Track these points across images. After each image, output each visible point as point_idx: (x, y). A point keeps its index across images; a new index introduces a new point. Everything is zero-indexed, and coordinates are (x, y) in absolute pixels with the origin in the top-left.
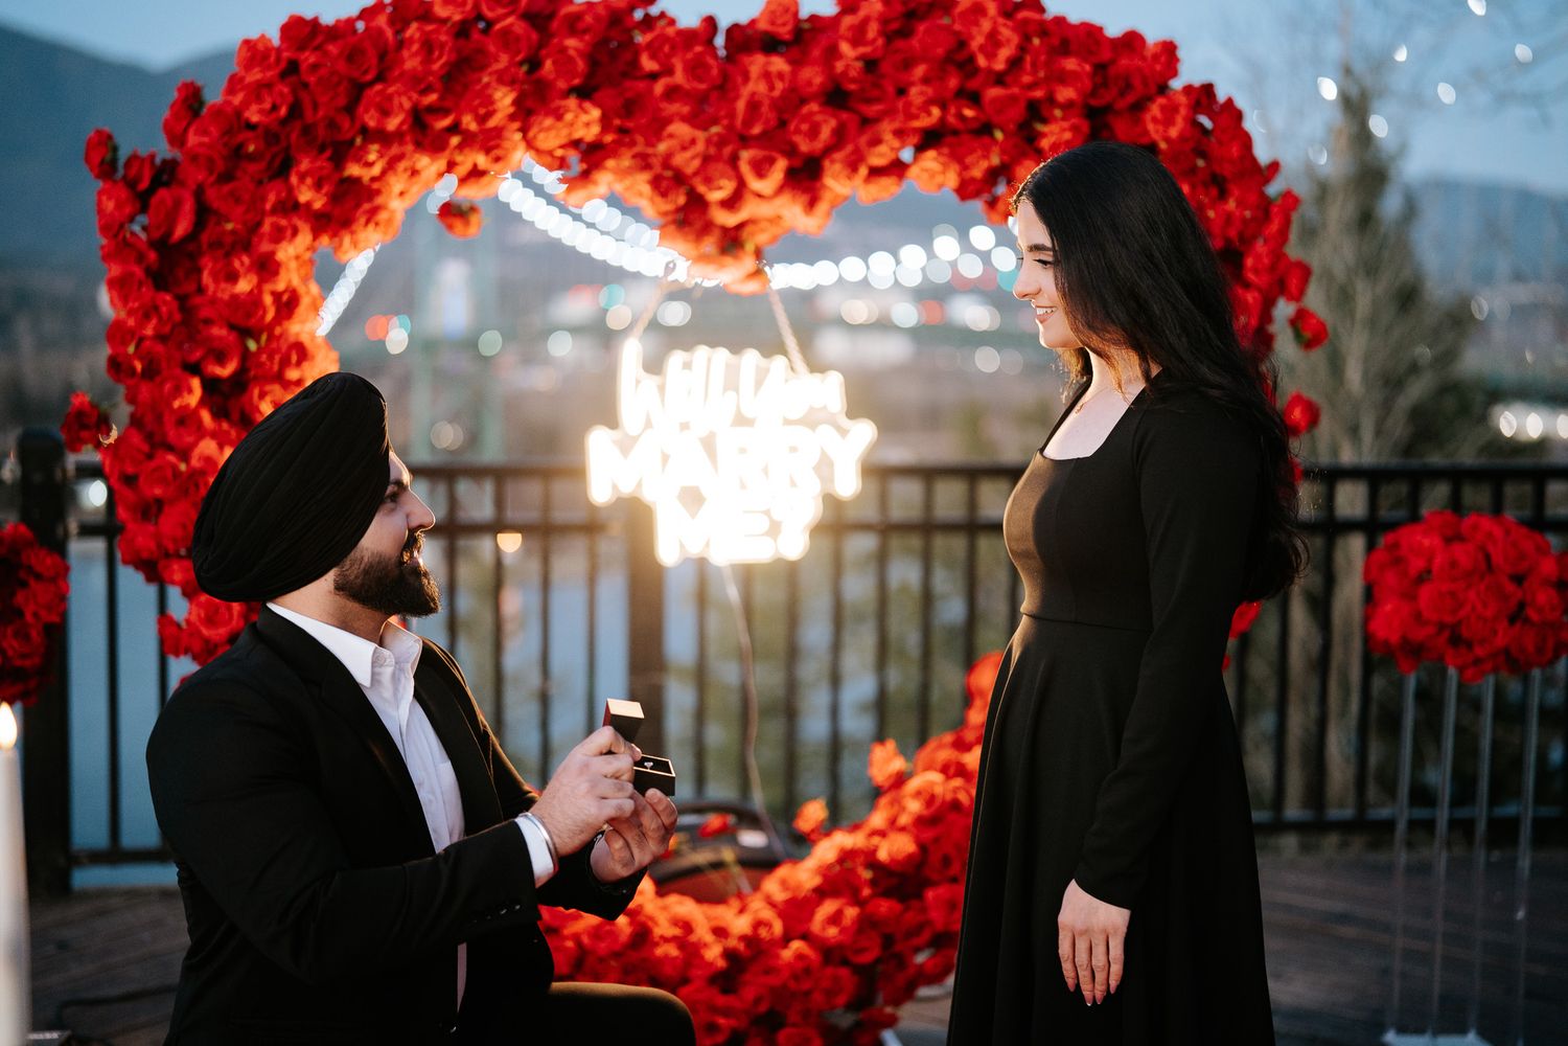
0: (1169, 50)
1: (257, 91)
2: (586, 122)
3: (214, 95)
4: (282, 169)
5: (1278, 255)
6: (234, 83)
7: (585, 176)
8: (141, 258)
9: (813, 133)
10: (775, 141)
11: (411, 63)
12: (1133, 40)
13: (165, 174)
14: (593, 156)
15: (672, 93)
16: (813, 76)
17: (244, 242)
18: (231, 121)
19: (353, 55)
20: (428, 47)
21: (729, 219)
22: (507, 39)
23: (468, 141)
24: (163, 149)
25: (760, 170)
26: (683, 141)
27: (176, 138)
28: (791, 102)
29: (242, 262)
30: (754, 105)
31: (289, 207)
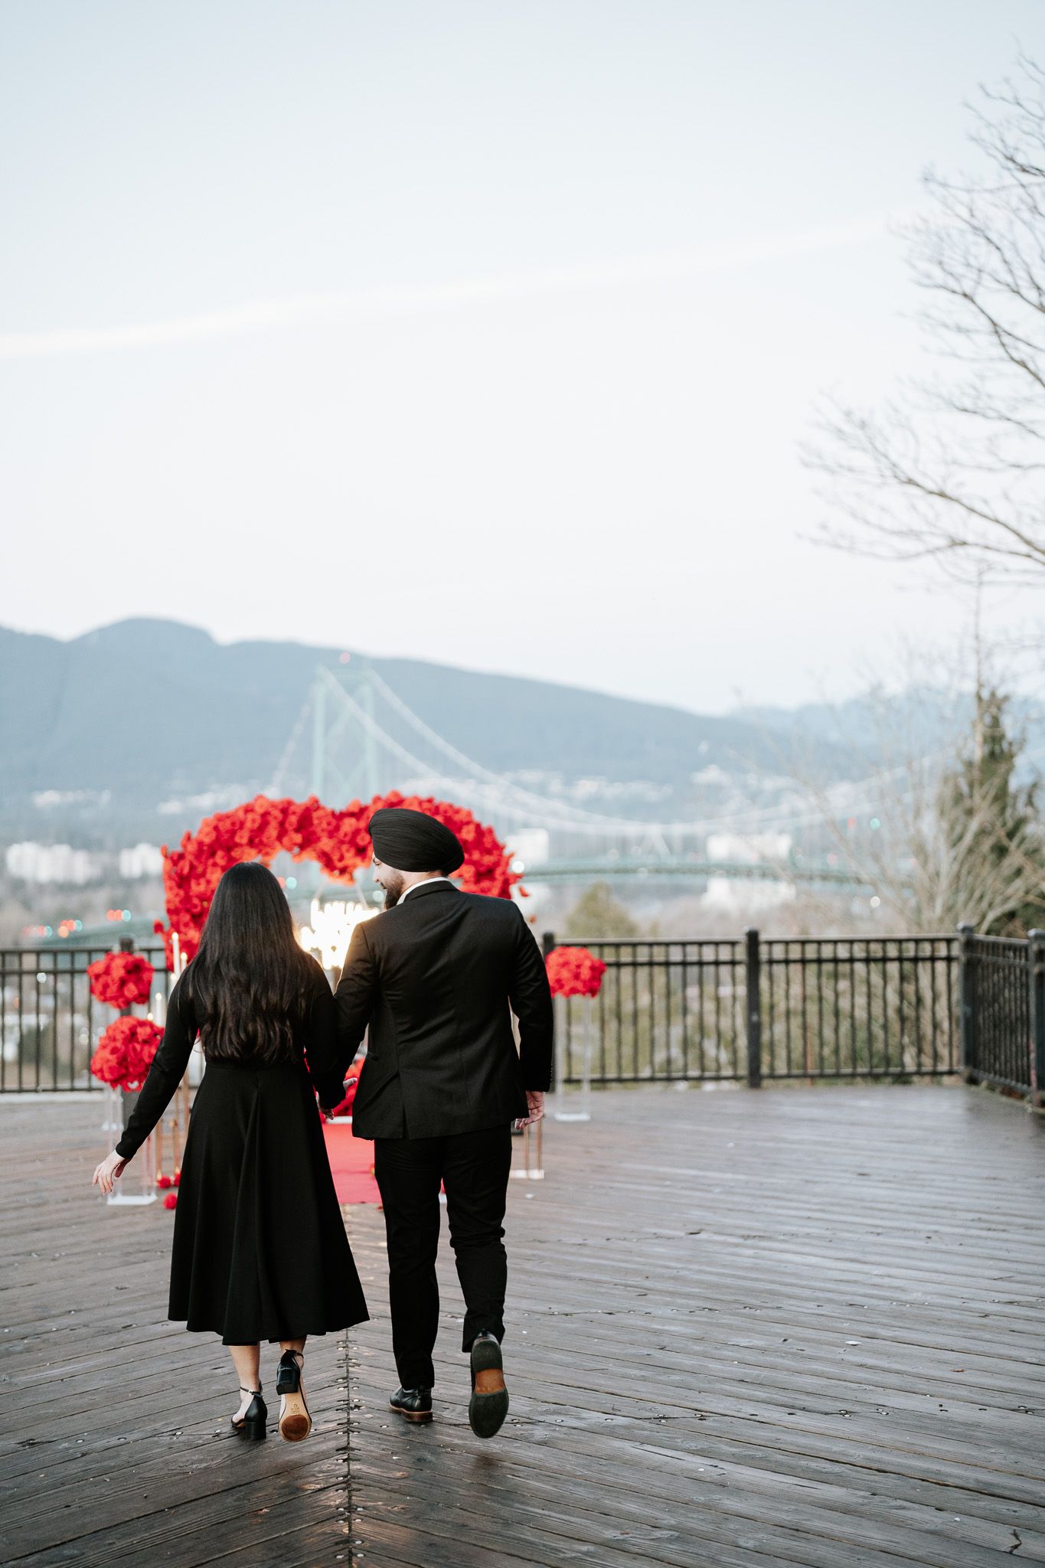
0: (469, 814)
1: (207, 834)
2: (298, 838)
3: (194, 835)
4: (213, 854)
5: (504, 873)
6: (200, 832)
7: (299, 854)
8: (174, 880)
9: (363, 839)
10: (352, 842)
11: (249, 825)
12: (457, 811)
13: (181, 857)
14: (303, 847)
15: (323, 830)
16: (362, 824)
17: (203, 874)
18: (200, 844)
19: (233, 824)
20: (254, 821)
21: (340, 865)
22: (275, 818)
23: (266, 845)
24: (179, 849)
25: (348, 851)
26: (326, 844)
27: (185, 846)
28: (357, 832)
29: (203, 881)
30: (346, 835)
31: (215, 865)
